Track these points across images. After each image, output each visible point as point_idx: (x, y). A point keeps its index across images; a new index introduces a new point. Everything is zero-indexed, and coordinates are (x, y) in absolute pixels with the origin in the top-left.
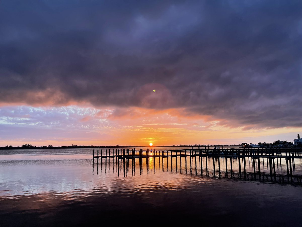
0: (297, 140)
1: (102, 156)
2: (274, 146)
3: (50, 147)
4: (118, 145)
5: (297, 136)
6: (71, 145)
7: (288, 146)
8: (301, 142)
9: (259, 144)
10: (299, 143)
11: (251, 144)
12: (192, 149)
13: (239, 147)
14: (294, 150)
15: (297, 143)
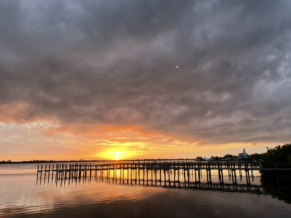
0: (241, 154)
1: (46, 170)
2: (223, 159)
3: (9, 162)
4: (82, 160)
5: (243, 150)
6: (32, 160)
7: (233, 159)
8: (244, 156)
9: (211, 157)
10: (243, 157)
11: (205, 157)
12: (133, 163)
13: (195, 161)
14: (230, 163)
15: (241, 157)
